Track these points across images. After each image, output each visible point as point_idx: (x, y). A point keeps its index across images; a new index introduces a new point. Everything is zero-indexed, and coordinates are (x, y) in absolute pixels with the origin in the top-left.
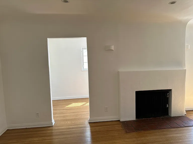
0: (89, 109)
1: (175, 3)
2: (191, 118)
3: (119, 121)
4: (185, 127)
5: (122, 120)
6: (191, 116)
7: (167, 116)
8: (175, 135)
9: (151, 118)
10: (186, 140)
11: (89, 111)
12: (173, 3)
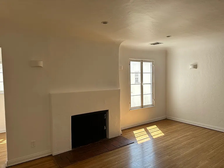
0: (6, 148)
1: (107, 23)
2: (126, 137)
3: (51, 155)
4: (121, 147)
5: (55, 153)
6: (126, 134)
7: (105, 139)
8: (111, 158)
9: (89, 145)
10: (121, 161)
11: (7, 151)
12: (105, 23)
